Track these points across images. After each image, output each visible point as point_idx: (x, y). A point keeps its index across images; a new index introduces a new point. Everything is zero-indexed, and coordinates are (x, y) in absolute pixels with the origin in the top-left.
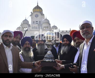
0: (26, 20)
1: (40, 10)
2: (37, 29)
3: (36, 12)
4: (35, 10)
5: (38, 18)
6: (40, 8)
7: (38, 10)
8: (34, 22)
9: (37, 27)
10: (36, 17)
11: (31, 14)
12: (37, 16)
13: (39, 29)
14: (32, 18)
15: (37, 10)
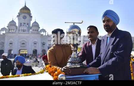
0: (13, 21)
1: (29, 11)
2: (24, 32)
3: (24, 13)
4: (23, 11)
5: (26, 20)
6: (28, 10)
7: (27, 11)
8: (21, 24)
9: (26, 29)
10: (23, 18)
11: (18, 15)
12: (25, 17)
13: (28, 32)
14: (19, 19)
15: (25, 11)
